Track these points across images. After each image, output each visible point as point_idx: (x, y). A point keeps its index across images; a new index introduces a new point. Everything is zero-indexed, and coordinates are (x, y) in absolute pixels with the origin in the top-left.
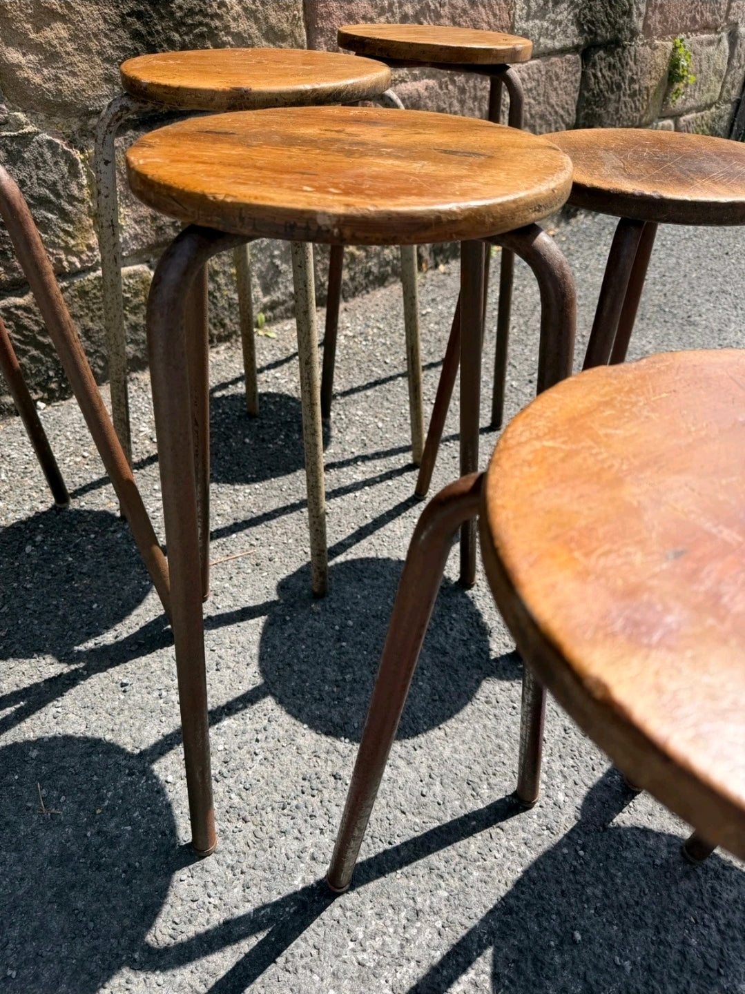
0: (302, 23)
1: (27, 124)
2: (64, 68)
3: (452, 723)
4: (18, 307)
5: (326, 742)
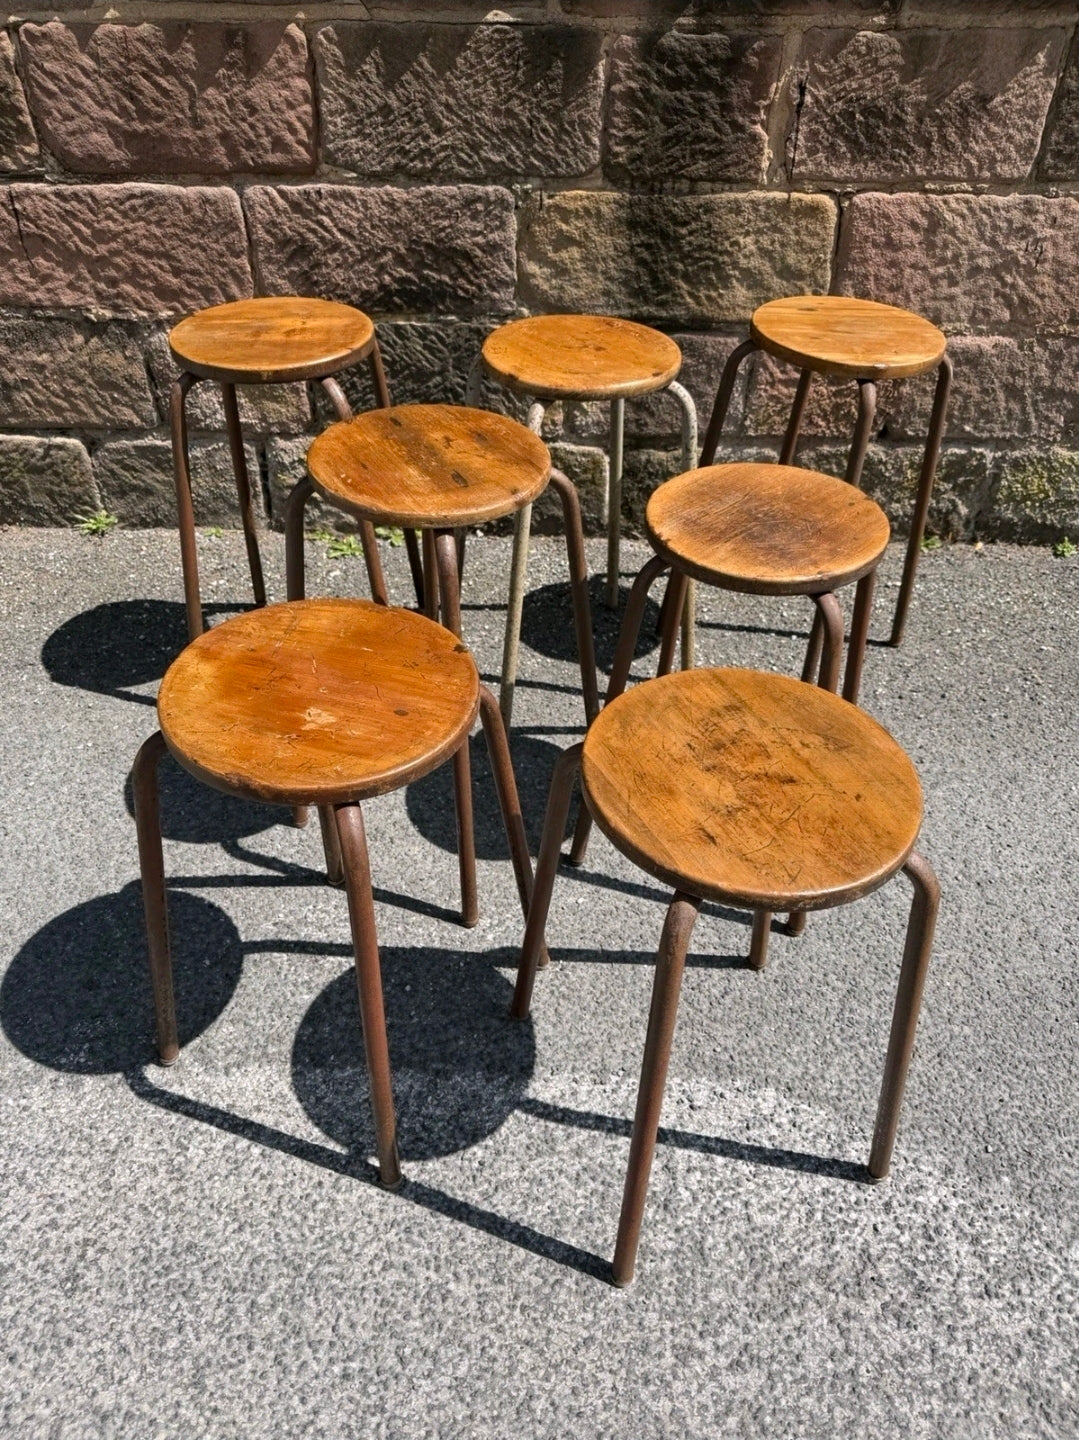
0: (829, 265)
2: (569, 281)
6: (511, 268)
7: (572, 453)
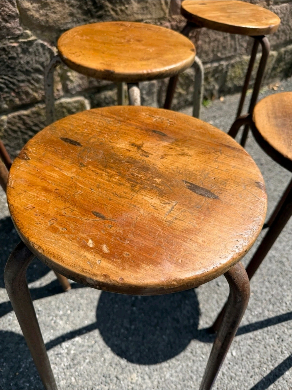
1: (31, 36)
2: (50, 10)
3: (173, 360)
4: (24, 115)
5: (117, 358)
6: (14, 7)
7: (69, 103)
